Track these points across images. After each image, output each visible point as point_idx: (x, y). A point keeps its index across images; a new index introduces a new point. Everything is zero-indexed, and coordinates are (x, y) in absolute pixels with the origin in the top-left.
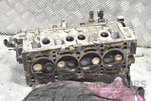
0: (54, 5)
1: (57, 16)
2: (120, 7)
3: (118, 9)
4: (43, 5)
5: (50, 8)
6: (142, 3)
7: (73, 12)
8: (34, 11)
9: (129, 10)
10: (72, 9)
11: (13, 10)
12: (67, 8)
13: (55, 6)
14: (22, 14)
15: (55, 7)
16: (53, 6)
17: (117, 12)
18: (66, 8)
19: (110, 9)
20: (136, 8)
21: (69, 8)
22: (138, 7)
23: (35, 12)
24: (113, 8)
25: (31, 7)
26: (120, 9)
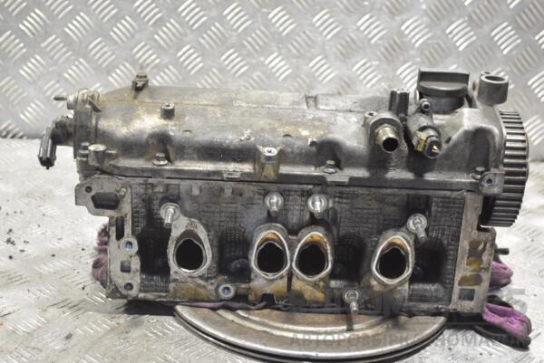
0: (204, 38)
1: (214, 73)
2: (401, 34)
3: (395, 42)
4: (172, 41)
5: (192, 51)
6: (466, 18)
7: (262, 59)
8: (145, 60)
9: (430, 42)
10: (257, 47)
11: (81, 60)
12: (244, 46)
13: (208, 43)
14: (109, 71)
15: (207, 47)
16: (200, 44)
17: (394, 50)
18: (239, 47)
19: (373, 41)
20: (450, 36)
21: (249, 47)
22: (454, 32)
23: (148, 65)
24: (380, 39)
25: (135, 50)
26: (402, 42)
